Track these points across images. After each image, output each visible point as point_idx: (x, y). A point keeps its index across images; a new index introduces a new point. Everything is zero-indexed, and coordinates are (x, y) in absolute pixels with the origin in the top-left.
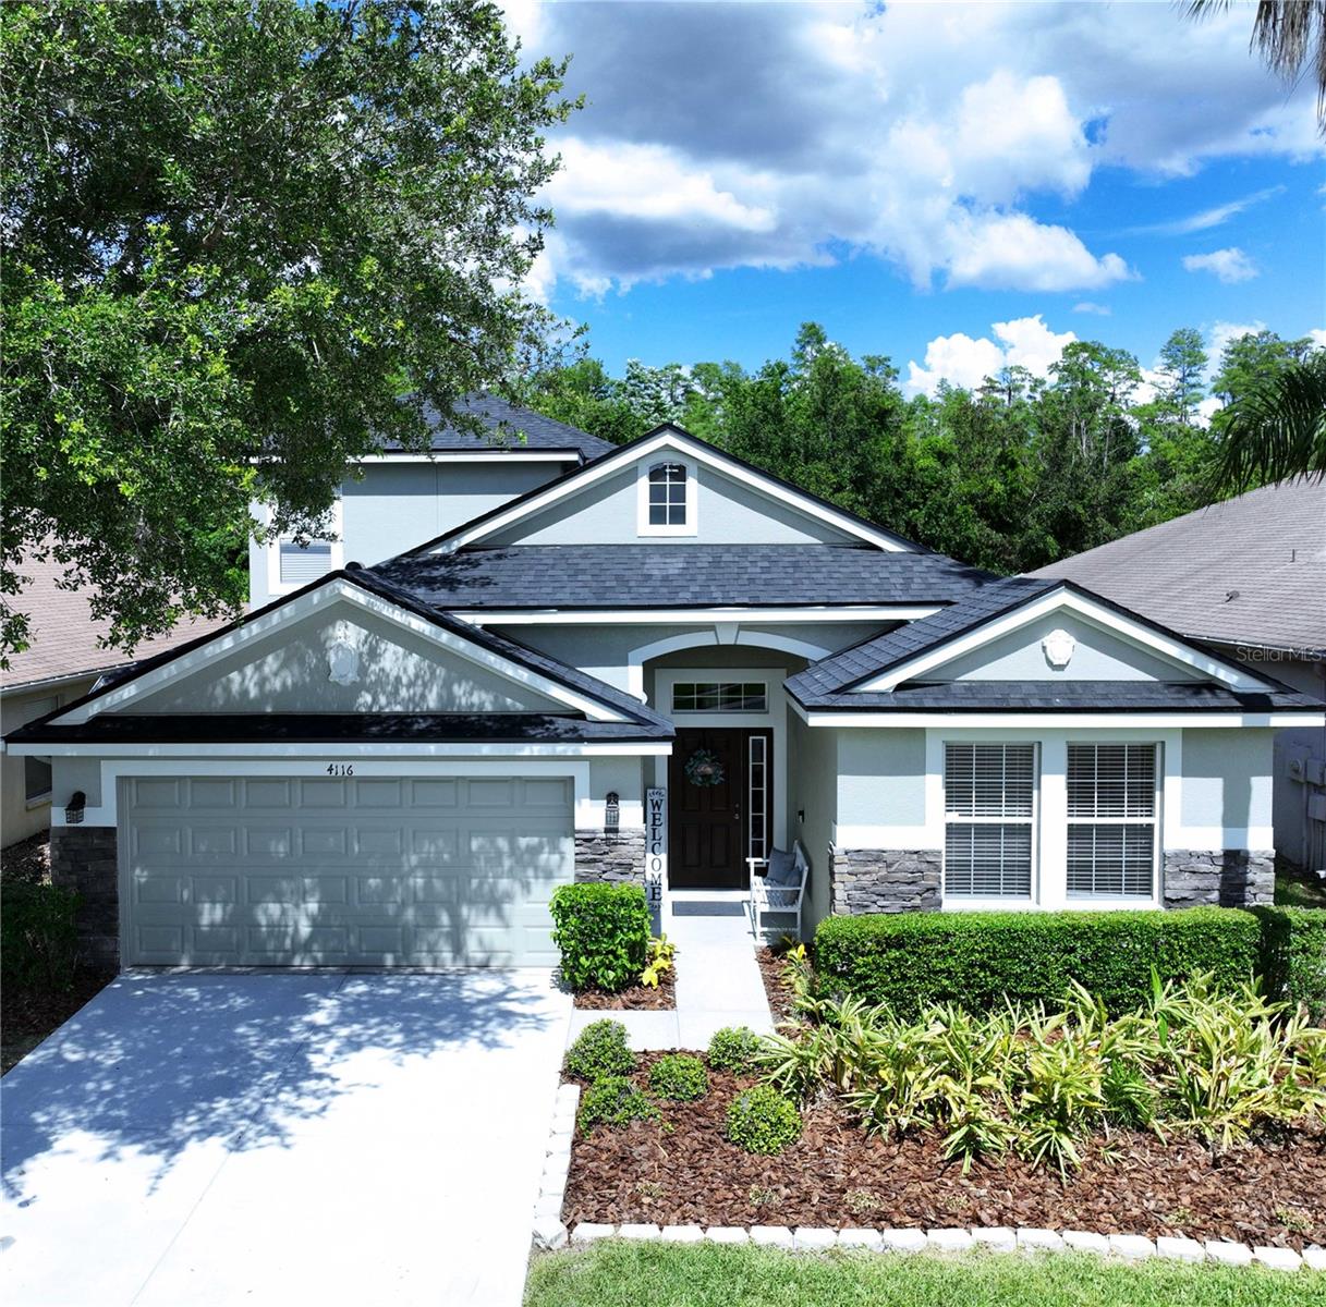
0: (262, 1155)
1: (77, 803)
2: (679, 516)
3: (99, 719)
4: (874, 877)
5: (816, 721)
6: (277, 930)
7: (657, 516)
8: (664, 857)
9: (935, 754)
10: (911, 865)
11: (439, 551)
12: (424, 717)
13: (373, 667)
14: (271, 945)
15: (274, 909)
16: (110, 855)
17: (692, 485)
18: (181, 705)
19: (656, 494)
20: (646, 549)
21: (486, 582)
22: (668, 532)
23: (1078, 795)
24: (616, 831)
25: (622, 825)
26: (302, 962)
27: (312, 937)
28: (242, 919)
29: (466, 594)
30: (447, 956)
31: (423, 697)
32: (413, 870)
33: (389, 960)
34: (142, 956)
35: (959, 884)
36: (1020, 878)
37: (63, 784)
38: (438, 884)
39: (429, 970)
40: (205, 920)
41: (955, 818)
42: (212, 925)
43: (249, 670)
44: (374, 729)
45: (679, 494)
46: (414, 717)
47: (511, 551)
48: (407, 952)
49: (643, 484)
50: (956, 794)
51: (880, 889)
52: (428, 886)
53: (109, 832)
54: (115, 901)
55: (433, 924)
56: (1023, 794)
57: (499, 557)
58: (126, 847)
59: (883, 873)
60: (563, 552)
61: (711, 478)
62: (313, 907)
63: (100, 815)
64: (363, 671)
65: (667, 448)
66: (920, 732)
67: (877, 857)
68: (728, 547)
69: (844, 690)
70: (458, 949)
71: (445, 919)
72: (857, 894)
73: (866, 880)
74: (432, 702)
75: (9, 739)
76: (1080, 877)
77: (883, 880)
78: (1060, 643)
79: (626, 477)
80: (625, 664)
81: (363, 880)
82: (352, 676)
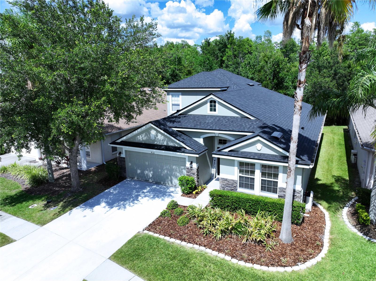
0: (122, 211)
1: (120, 153)
2: (215, 110)
3: (122, 141)
4: (226, 183)
5: (213, 156)
6: (147, 175)
7: (211, 110)
8: (215, 170)
9: (236, 163)
10: (232, 182)
11: (175, 115)
12: (164, 146)
13: (157, 138)
14: (147, 177)
15: (147, 172)
16: (124, 161)
17: (217, 104)
18: (132, 140)
19: (211, 106)
20: (209, 116)
21: (179, 122)
22: (213, 113)
23: (263, 174)
24: (192, 168)
25: (193, 167)
26: (150, 181)
27: (152, 177)
28: (142, 173)
29: (175, 124)
30: (170, 183)
31: (164, 143)
32: (165, 169)
33: (162, 183)
34: (130, 176)
35: (241, 186)
36: (252, 187)
37: (118, 151)
38: (168, 172)
39: (167, 185)
40: (138, 172)
41: (241, 175)
42: (139, 173)
43: (140, 136)
44: (156, 147)
45: (215, 106)
46: (162, 146)
47: (187, 115)
48: (164, 182)
49: (209, 104)
50: (241, 171)
51: (227, 185)
52: (167, 172)
53: (124, 158)
54: (125, 168)
55: (168, 178)
56: (253, 172)
57: (185, 117)
58: (127, 160)
59: (227, 183)
60: (195, 116)
61: (220, 104)
62: (152, 173)
63: (123, 155)
64: (155, 138)
65: (212, 98)
66: (234, 160)
67: (226, 180)
68: (223, 117)
69: (219, 151)
70: (172, 183)
71: (169, 177)
72: (223, 185)
73: (224, 183)
74: (165, 144)
75: (110, 144)
76: (263, 189)
77: (227, 184)
78: (259, 146)
79: (205, 103)
80: (200, 138)
81: (158, 170)
82: (154, 138)
